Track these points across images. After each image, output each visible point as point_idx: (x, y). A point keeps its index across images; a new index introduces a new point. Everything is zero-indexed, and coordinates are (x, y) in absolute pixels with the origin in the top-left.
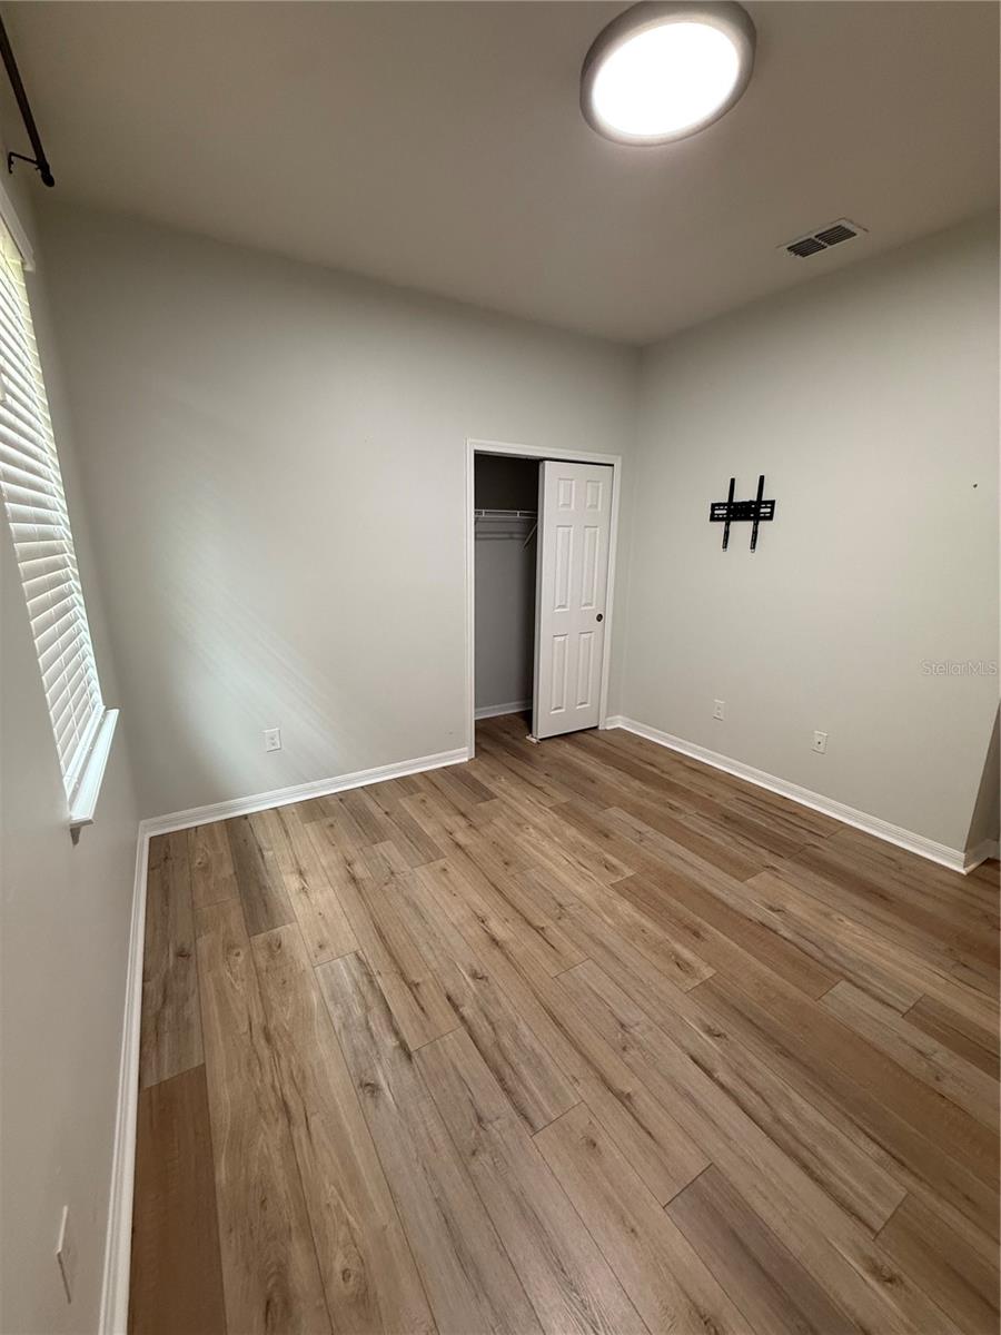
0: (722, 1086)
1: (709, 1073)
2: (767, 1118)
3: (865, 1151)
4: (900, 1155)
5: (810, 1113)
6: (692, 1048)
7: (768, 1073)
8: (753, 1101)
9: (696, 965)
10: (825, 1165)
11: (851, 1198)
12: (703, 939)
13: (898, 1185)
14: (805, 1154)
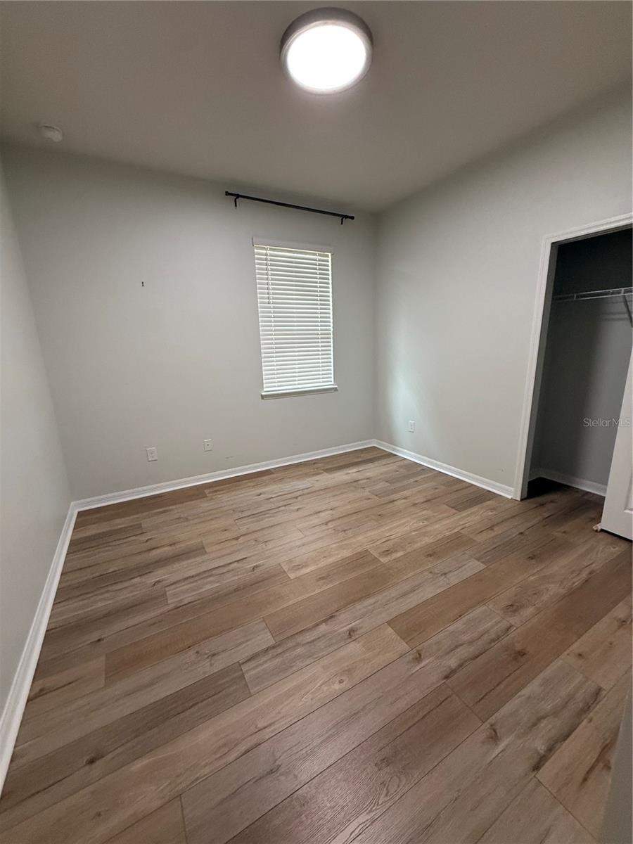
0: (231, 563)
1: (238, 561)
2: (214, 572)
3: (187, 598)
4: (180, 610)
5: (208, 587)
6: (250, 559)
7: (231, 580)
8: (222, 571)
9: (297, 572)
10: (191, 583)
11: (177, 585)
12: (318, 581)
13: (172, 602)
14: (196, 578)
